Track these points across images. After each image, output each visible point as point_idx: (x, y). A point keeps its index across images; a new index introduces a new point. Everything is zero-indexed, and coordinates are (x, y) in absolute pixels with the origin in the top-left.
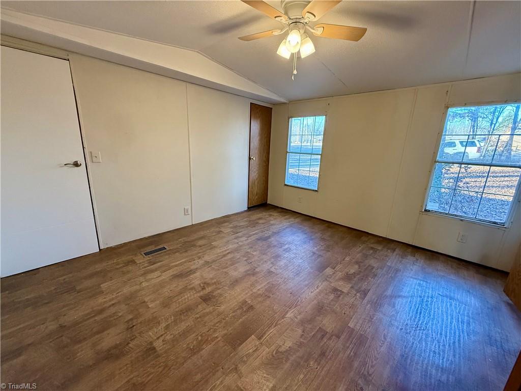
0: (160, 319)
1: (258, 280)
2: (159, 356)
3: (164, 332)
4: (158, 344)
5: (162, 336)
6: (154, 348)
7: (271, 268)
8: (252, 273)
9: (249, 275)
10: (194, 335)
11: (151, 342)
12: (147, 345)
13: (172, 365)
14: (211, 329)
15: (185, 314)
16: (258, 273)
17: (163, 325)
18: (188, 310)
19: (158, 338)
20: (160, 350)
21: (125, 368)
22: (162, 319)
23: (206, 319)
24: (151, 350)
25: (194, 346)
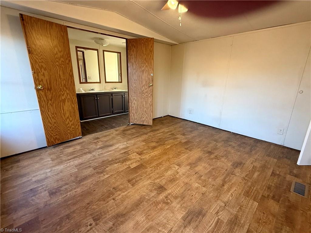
1: (186, 160)
7: (178, 169)
8: (192, 165)
9: (194, 164)
16: (188, 165)
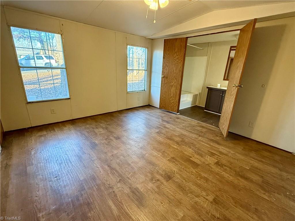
0: (193, 203)
2: (217, 195)
3: (202, 197)
4: (211, 198)
5: (204, 198)
6: (214, 199)
10: (198, 181)
11: (211, 203)
12: (214, 204)
13: (218, 188)
14: (191, 174)
15: (184, 188)
17: (197, 199)
18: (180, 187)
19: (207, 199)
20: (213, 196)
21: (232, 212)
22: (192, 201)
23: (185, 177)
24: (215, 201)
25: (204, 180)
